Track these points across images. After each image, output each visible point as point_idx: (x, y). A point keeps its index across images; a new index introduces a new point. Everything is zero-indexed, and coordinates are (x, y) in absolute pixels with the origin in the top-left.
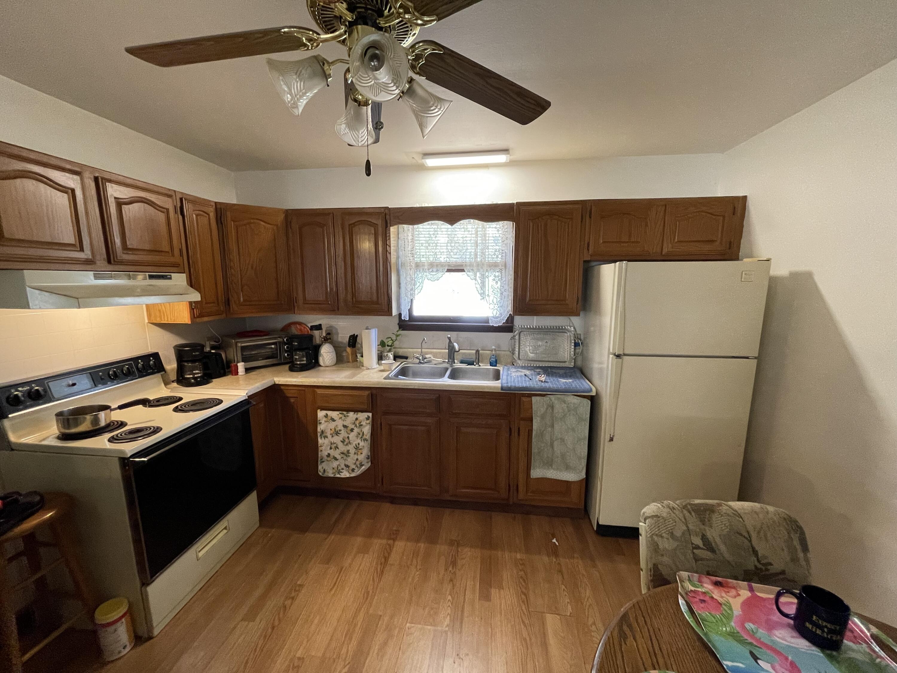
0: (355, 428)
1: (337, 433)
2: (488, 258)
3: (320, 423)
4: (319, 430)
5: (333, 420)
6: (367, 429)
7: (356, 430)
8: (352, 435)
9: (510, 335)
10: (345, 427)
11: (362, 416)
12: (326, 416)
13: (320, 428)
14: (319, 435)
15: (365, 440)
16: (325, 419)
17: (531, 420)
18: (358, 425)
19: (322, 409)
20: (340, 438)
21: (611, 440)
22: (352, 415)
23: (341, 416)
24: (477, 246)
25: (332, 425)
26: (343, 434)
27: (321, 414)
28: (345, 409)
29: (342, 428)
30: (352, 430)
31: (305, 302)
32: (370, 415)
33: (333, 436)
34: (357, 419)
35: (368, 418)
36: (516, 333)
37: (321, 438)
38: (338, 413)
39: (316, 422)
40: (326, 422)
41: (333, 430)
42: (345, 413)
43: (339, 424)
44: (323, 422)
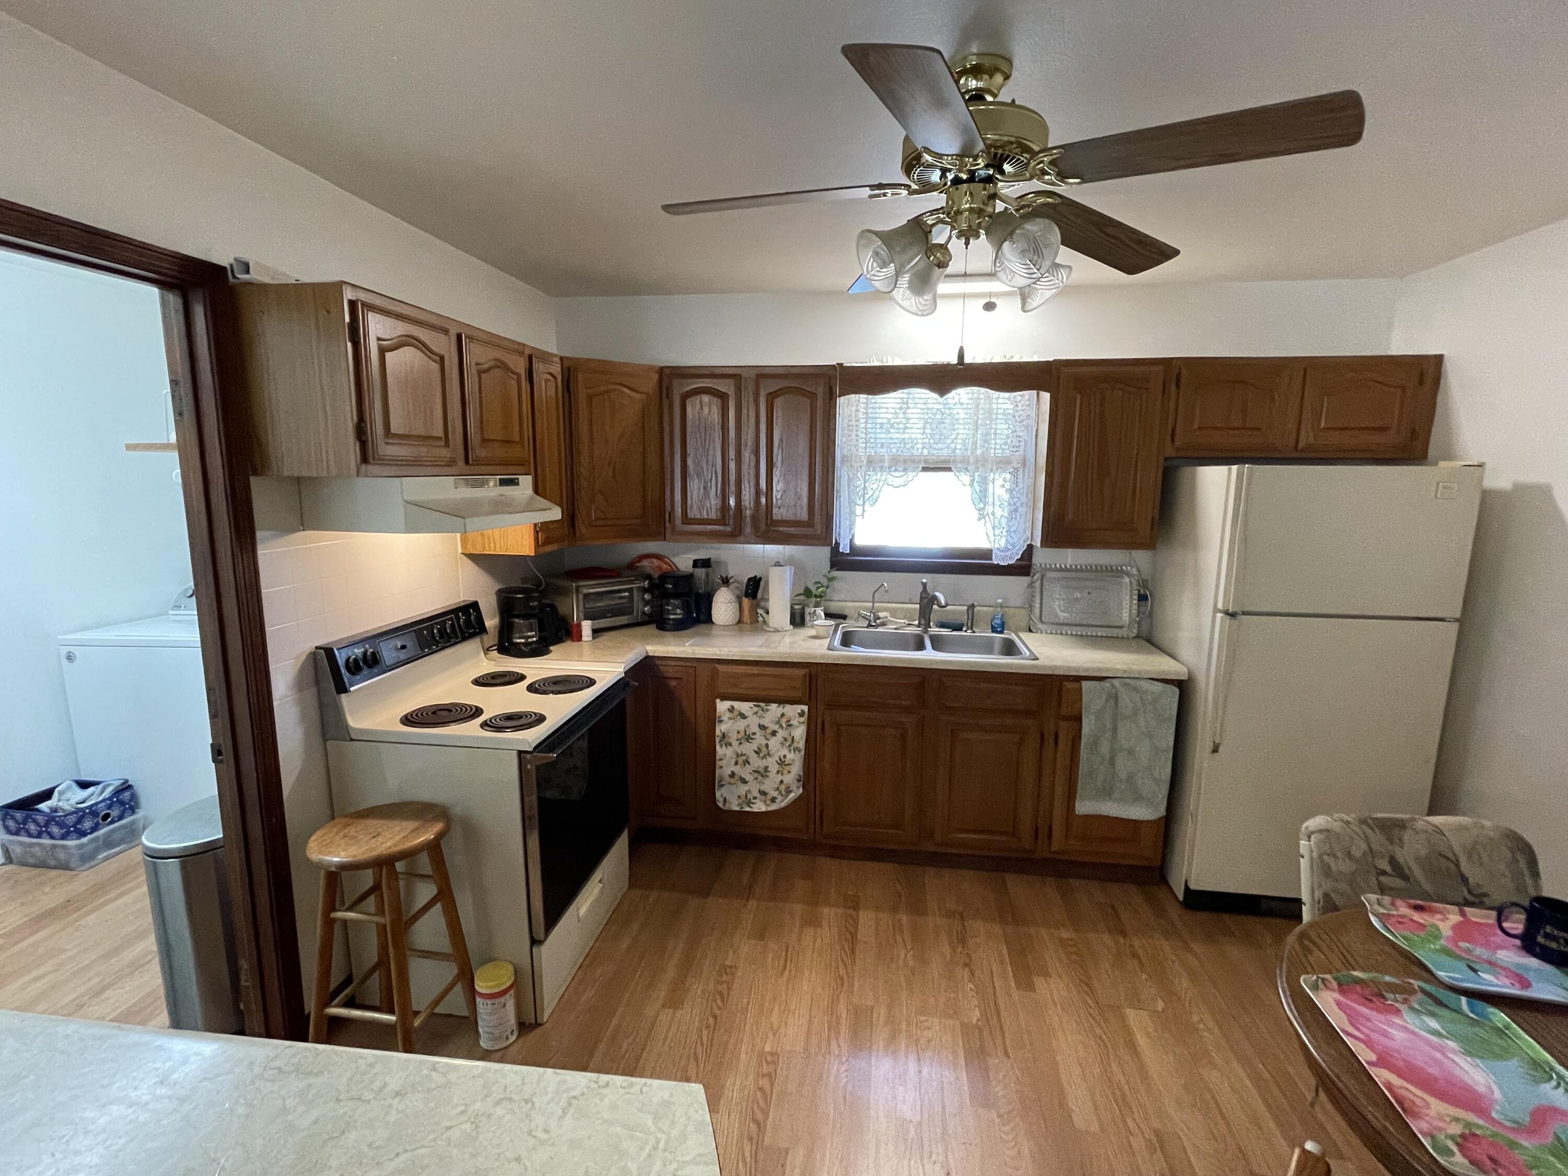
0: (780, 731)
1: (748, 738)
2: (995, 449)
3: (721, 721)
4: (718, 732)
5: (743, 716)
6: (800, 732)
7: (781, 734)
8: (774, 743)
9: (1026, 580)
10: (762, 727)
11: (793, 711)
12: (731, 710)
13: (720, 729)
14: (717, 740)
15: (797, 749)
16: (728, 715)
17: (1079, 719)
18: (784, 725)
19: (724, 698)
20: (754, 746)
21: (1215, 750)
22: (774, 709)
23: (756, 709)
24: (977, 430)
25: (741, 724)
26: (759, 740)
27: (722, 706)
28: (762, 699)
29: (757, 730)
30: (774, 733)
31: (686, 520)
32: (805, 708)
33: (741, 743)
34: (783, 715)
35: (801, 714)
36: (1036, 577)
37: (721, 746)
38: (751, 704)
39: (712, 719)
40: (729, 719)
41: (742, 734)
42: (762, 704)
43: (753, 723)
44: (725, 718)
